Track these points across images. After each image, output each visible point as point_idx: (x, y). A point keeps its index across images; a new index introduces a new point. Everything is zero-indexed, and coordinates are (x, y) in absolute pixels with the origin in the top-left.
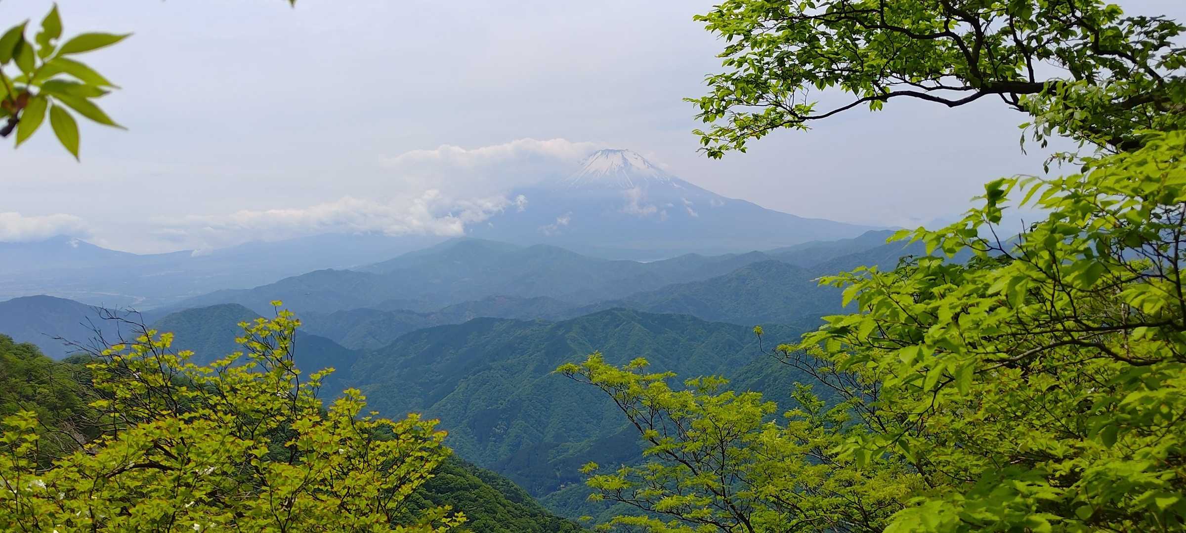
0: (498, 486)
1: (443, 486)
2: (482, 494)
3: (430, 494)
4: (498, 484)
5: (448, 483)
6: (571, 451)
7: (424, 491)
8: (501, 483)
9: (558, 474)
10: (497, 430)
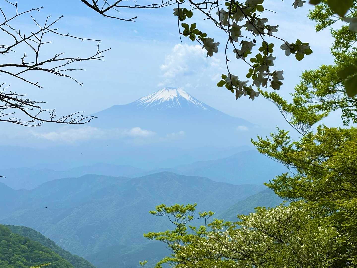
0: (81, 265)
1: (36, 258)
2: (60, 264)
3: (28, 262)
4: (82, 264)
5: (40, 257)
6: (133, 250)
7: (25, 260)
8: (83, 263)
9: (124, 263)
10: (93, 237)
